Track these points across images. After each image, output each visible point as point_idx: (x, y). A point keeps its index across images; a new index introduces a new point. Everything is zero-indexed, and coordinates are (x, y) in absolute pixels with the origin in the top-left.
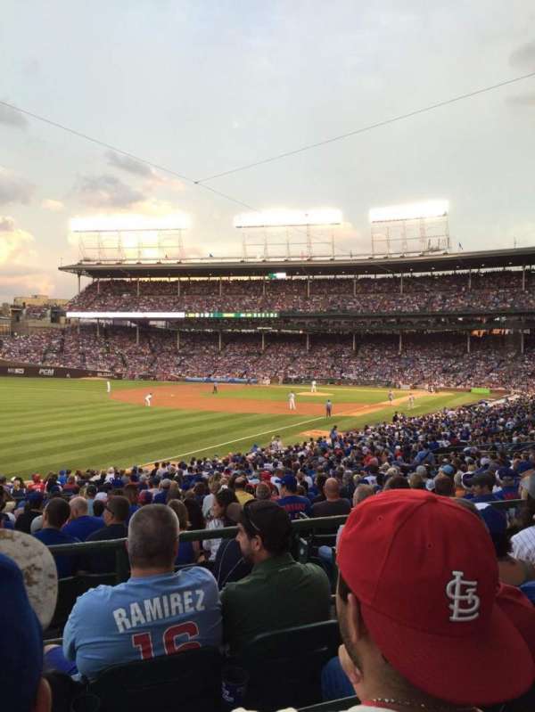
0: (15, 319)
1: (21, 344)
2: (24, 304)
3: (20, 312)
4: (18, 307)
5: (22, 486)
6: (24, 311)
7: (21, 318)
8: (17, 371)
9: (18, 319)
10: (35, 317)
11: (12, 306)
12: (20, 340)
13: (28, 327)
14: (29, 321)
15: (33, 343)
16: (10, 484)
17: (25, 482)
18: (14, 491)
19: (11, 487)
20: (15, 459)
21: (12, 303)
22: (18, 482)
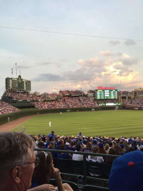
0: (135, 95)
1: (137, 101)
2: (137, 91)
3: (136, 93)
4: (135, 92)
5: (140, 140)
6: (137, 93)
7: (136, 94)
8: (136, 109)
9: (136, 95)
10: (140, 94)
11: (134, 92)
12: (137, 100)
13: (139, 97)
14: (138, 95)
15: (140, 101)
16: (137, 139)
17: (141, 139)
18: (138, 141)
19: (137, 140)
20: (137, 132)
21: (134, 90)
22: (139, 139)
